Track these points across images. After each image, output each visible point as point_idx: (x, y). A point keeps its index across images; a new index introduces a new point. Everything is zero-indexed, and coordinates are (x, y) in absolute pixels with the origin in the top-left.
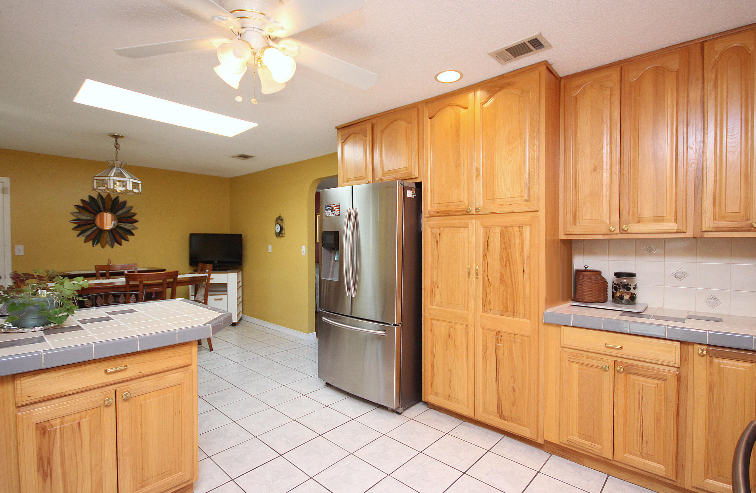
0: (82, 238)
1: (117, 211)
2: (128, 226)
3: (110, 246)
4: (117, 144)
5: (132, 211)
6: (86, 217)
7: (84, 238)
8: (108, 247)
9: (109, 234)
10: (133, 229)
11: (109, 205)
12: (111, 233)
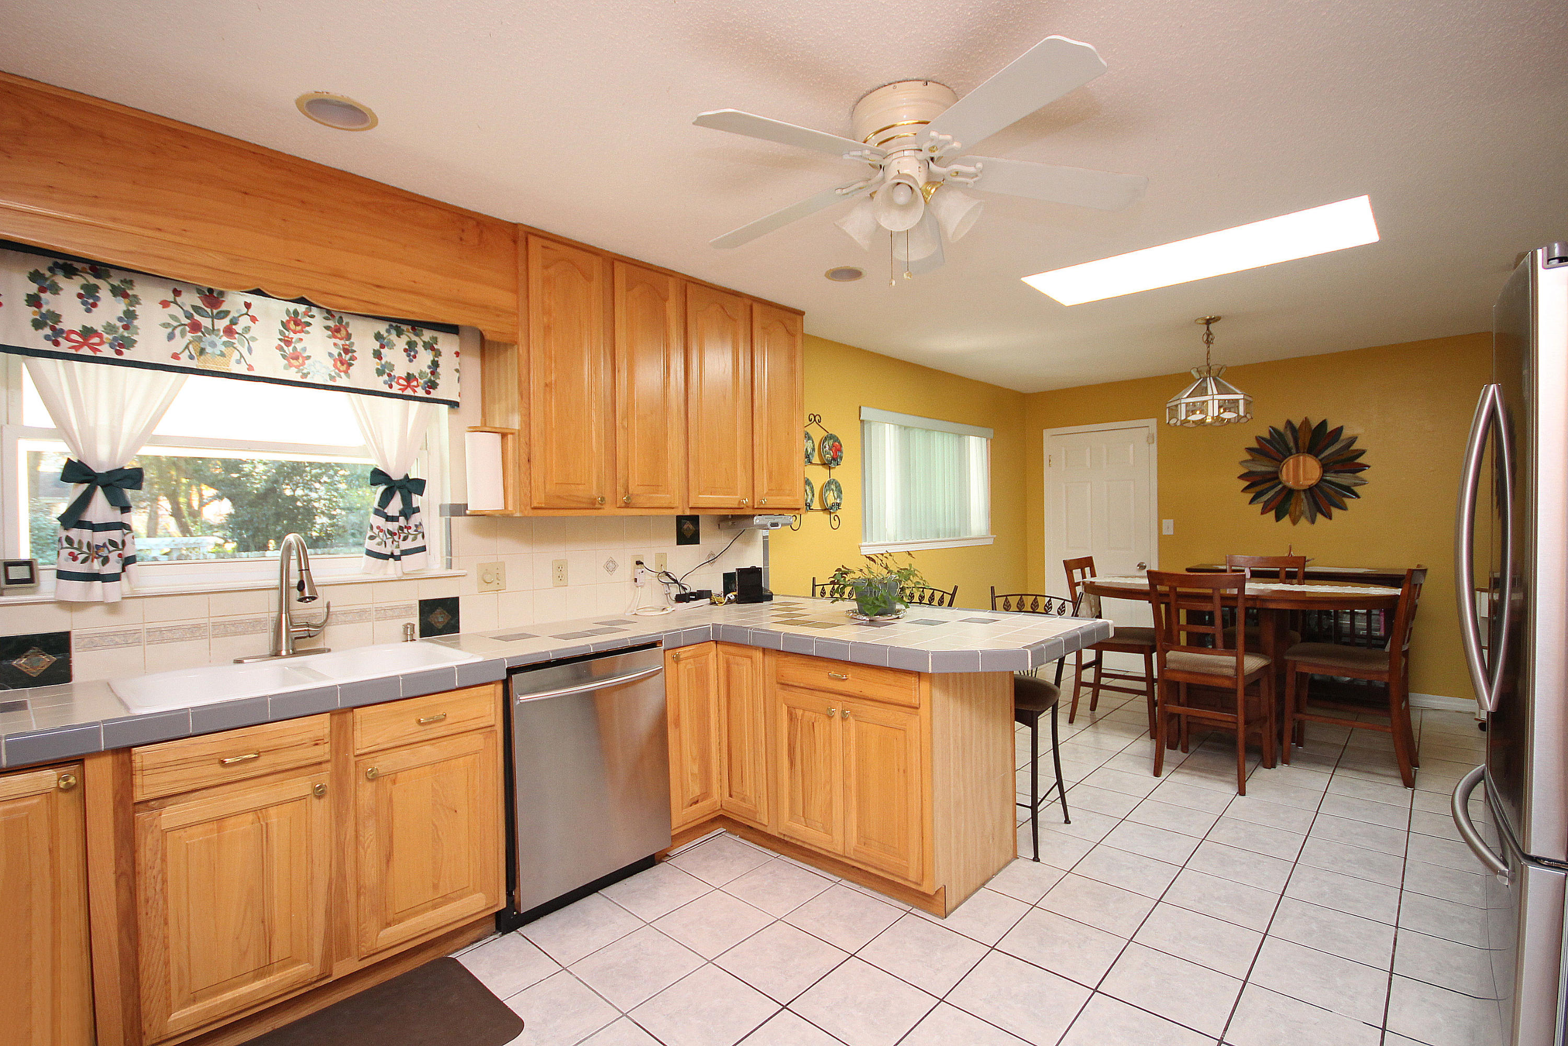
0: (1258, 507)
1: (1321, 452)
2: (1344, 479)
3: (1308, 521)
4: (1209, 334)
5: (1356, 446)
6: (1262, 467)
7: (1261, 505)
8: (1303, 522)
9: (1306, 497)
10: (1356, 485)
11: (1305, 439)
12: (1309, 494)
